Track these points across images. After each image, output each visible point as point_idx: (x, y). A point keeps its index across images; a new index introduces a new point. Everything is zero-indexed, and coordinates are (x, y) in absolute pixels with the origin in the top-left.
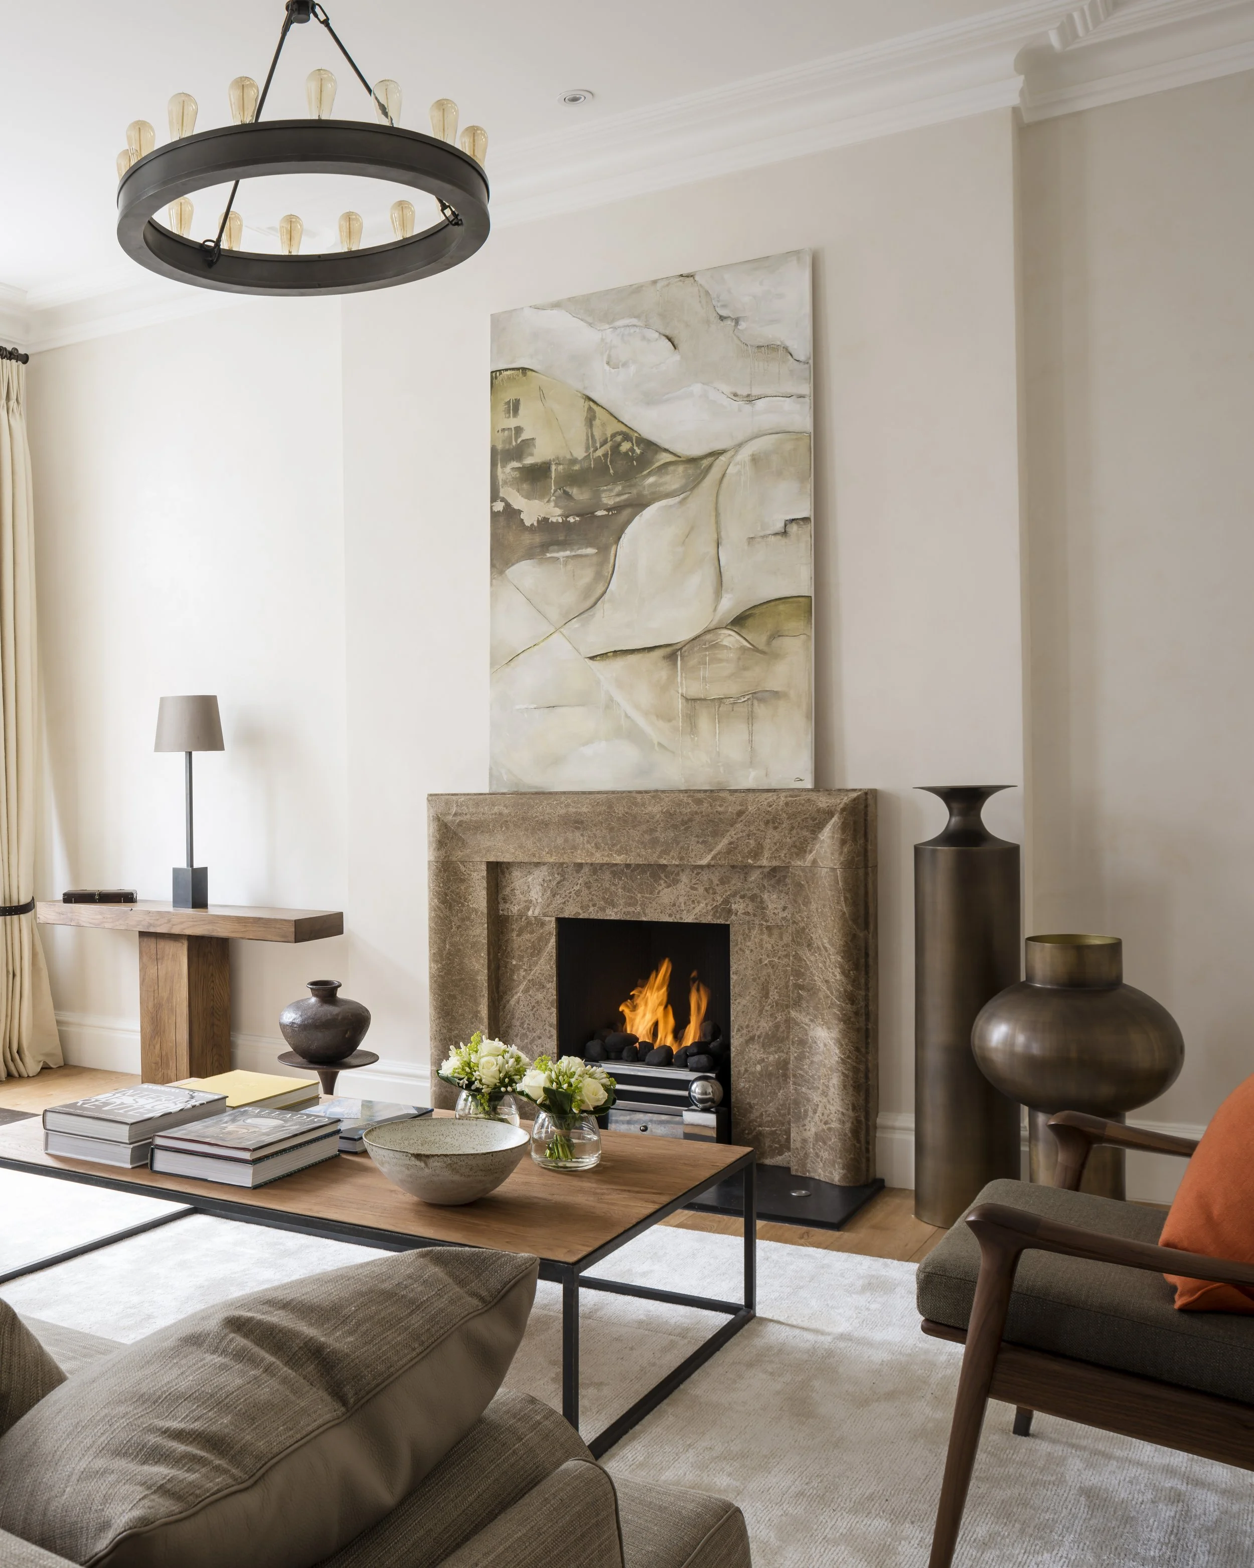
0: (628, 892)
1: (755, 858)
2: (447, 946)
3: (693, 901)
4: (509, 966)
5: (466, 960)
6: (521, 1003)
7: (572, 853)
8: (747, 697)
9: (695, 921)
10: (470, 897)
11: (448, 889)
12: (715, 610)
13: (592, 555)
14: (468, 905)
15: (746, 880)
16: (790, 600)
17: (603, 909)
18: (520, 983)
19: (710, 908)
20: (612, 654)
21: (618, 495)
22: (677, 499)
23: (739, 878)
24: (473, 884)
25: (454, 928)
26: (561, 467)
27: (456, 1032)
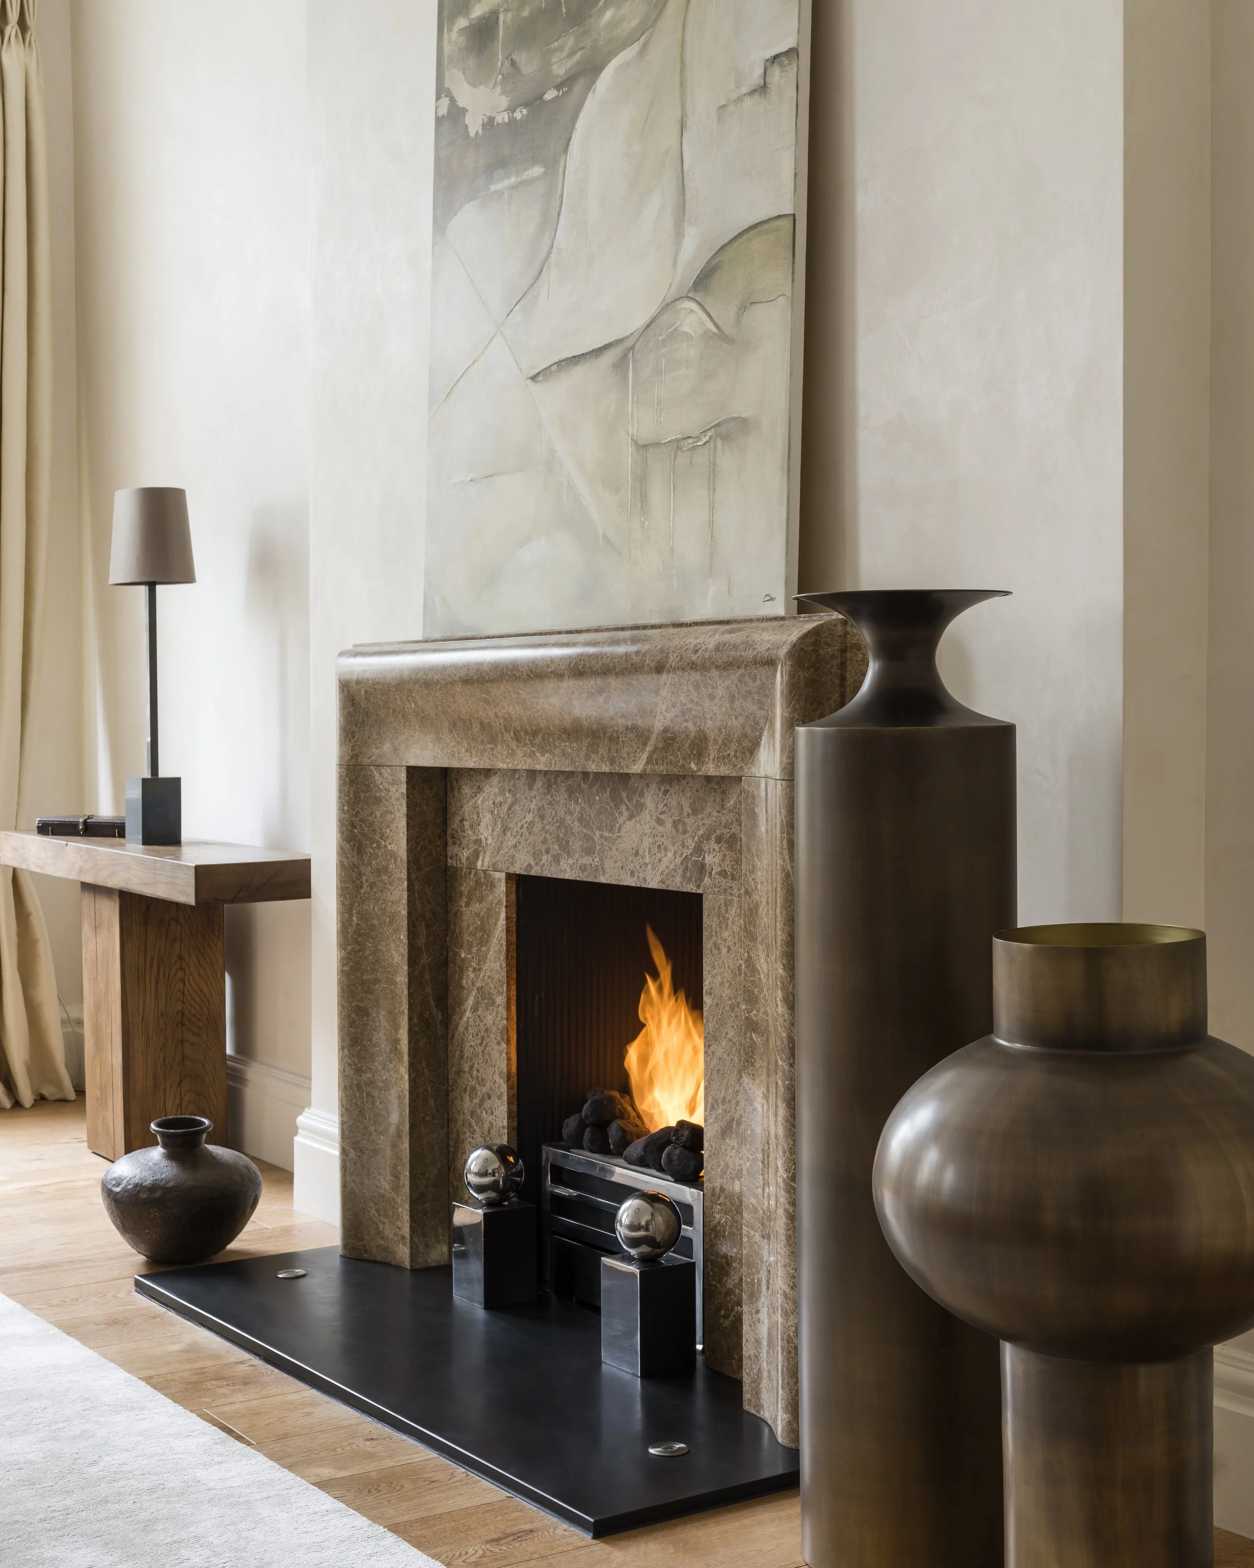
0: (585, 827)
1: (699, 759)
2: (354, 919)
3: (659, 847)
4: (458, 961)
5: (382, 947)
6: (470, 1031)
7: (492, 749)
8: (709, 434)
9: (662, 887)
10: (388, 831)
11: (356, 816)
12: (675, 264)
13: (539, 178)
14: (385, 846)
15: (723, 806)
16: (766, 226)
17: (557, 859)
18: (469, 992)
19: (679, 860)
20: (556, 366)
21: (571, 54)
22: (636, 47)
23: (715, 801)
24: (391, 808)
25: (365, 888)
26: (509, 15)
27: (369, 1075)
